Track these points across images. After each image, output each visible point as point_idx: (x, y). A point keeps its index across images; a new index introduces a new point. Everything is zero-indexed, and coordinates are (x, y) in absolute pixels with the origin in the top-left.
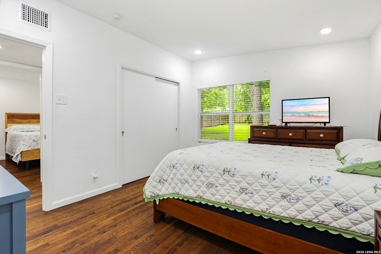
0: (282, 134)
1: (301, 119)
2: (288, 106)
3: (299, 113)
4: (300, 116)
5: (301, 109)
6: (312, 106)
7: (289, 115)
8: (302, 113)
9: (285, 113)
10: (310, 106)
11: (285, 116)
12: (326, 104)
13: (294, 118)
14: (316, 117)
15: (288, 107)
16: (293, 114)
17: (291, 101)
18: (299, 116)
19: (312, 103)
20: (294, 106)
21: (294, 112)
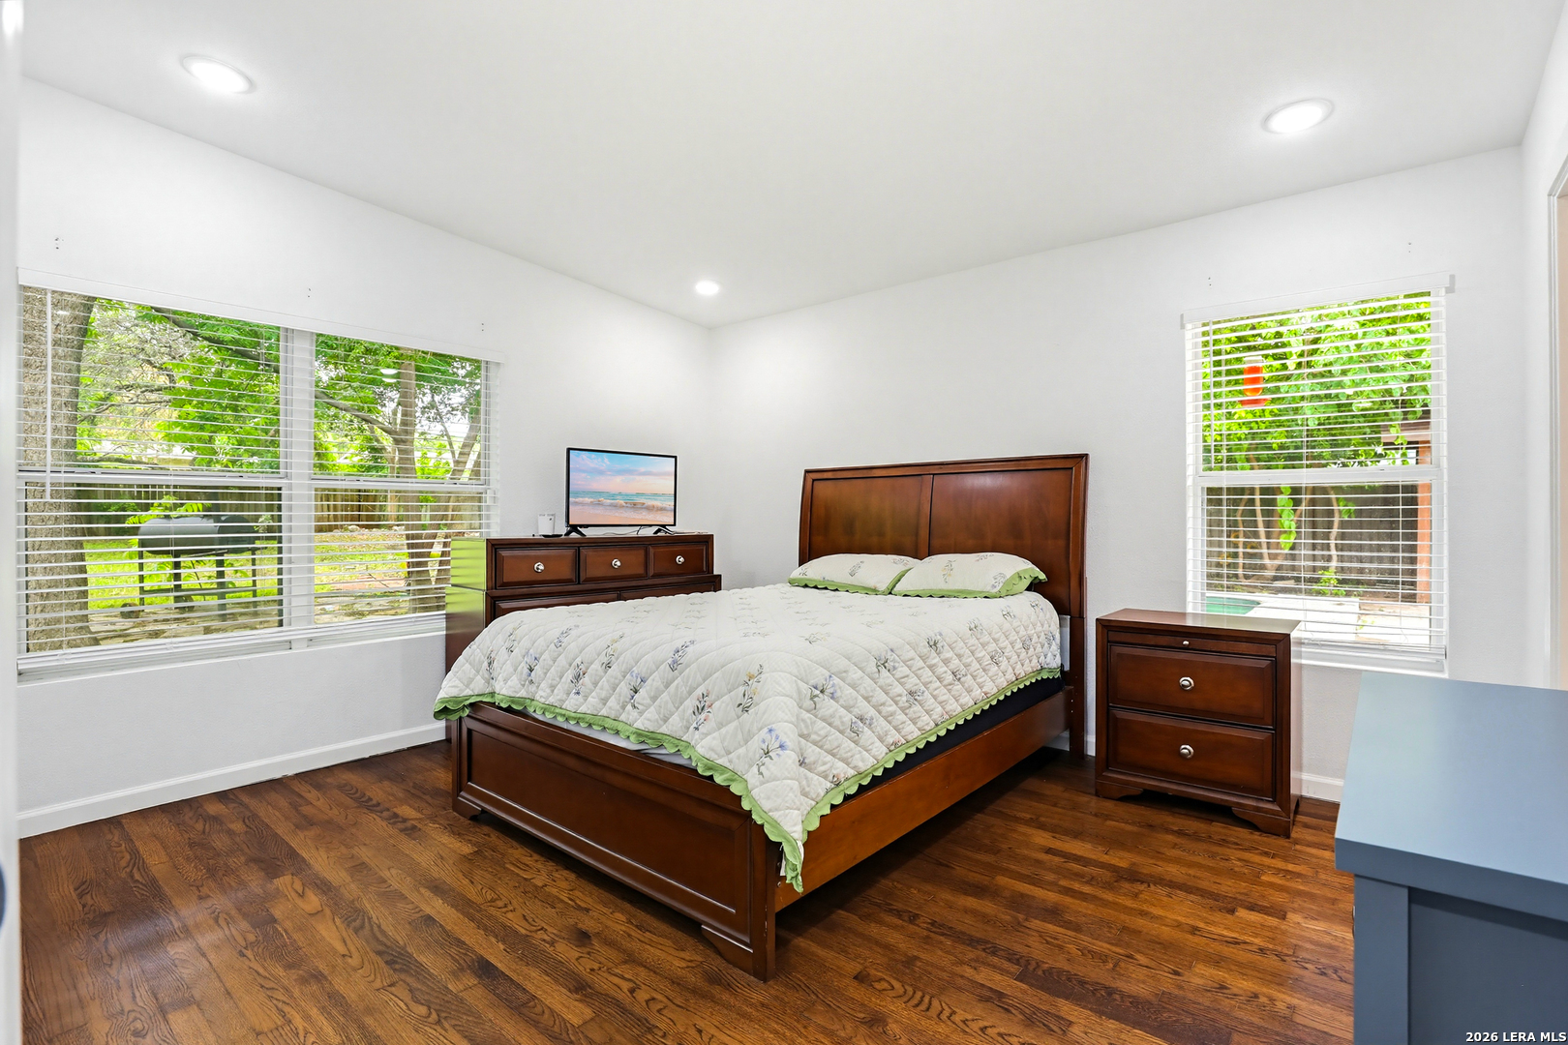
0: (595, 565)
1: (617, 514)
2: (584, 471)
3: (613, 496)
4: (615, 506)
5: (615, 484)
6: (641, 478)
7: (587, 500)
8: (619, 497)
9: (578, 494)
10: (638, 478)
11: (576, 503)
12: (666, 474)
13: (599, 511)
14: (650, 509)
15: (583, 475)
16: (598, 498)
17: (593, 454)
18: (611, 505)
19: (643, 469)
20: (601, 472)
21: (600, 493)
